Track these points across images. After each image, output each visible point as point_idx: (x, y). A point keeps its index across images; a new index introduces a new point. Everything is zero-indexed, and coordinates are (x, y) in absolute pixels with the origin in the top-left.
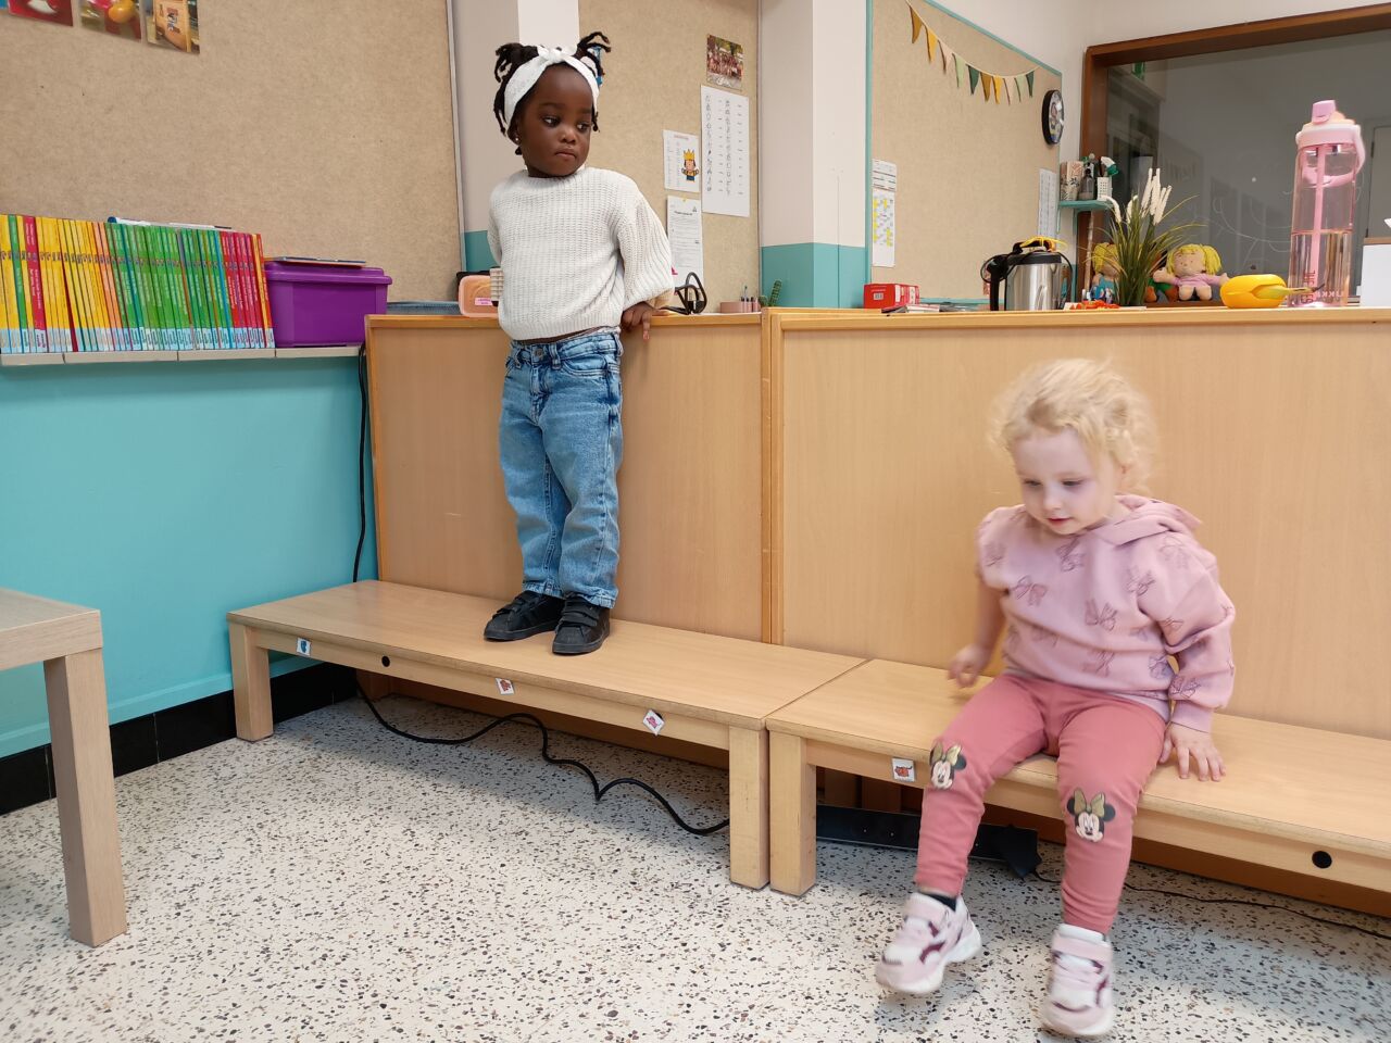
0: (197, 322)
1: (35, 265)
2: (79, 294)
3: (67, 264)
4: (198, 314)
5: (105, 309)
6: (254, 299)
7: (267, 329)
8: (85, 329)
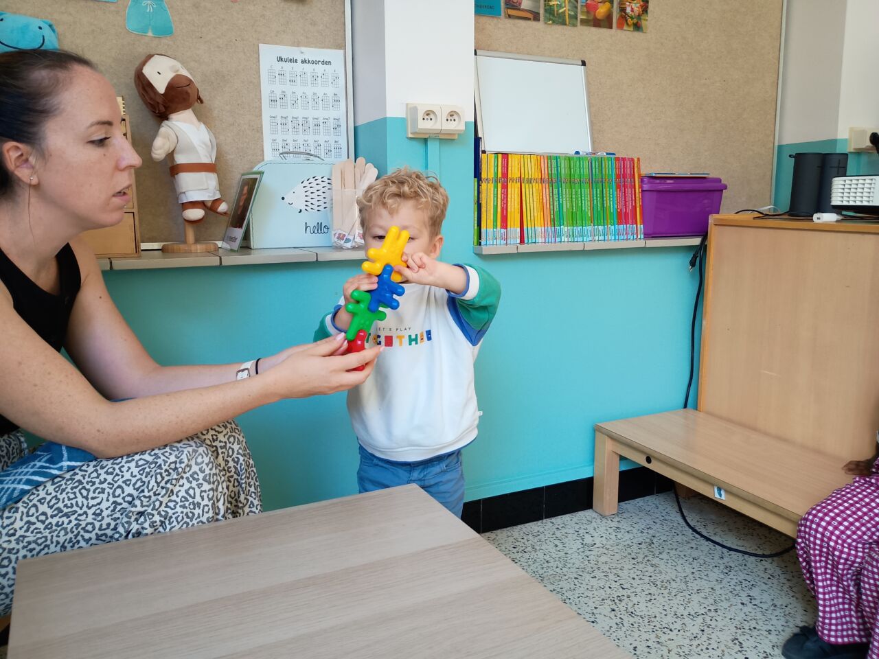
0: (596, 221)
1: (505, 187)
2: (528, 205)
3: (523, 185)
4: (598, 217)
5: (542, 214)
6: (632, 203)
7: (639, 226)
8: (529, 228)
